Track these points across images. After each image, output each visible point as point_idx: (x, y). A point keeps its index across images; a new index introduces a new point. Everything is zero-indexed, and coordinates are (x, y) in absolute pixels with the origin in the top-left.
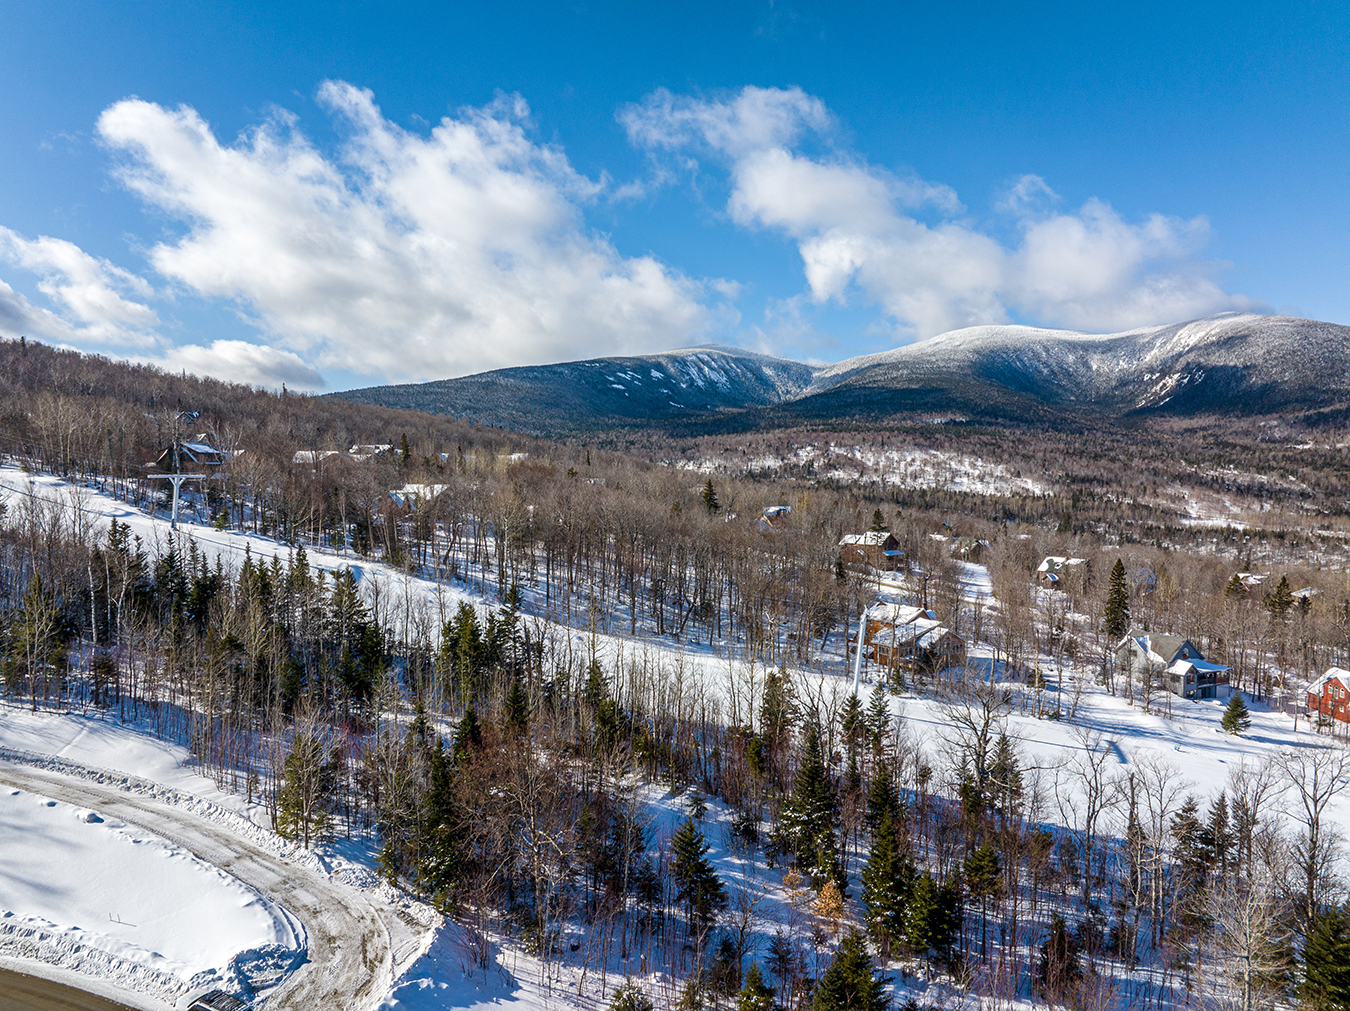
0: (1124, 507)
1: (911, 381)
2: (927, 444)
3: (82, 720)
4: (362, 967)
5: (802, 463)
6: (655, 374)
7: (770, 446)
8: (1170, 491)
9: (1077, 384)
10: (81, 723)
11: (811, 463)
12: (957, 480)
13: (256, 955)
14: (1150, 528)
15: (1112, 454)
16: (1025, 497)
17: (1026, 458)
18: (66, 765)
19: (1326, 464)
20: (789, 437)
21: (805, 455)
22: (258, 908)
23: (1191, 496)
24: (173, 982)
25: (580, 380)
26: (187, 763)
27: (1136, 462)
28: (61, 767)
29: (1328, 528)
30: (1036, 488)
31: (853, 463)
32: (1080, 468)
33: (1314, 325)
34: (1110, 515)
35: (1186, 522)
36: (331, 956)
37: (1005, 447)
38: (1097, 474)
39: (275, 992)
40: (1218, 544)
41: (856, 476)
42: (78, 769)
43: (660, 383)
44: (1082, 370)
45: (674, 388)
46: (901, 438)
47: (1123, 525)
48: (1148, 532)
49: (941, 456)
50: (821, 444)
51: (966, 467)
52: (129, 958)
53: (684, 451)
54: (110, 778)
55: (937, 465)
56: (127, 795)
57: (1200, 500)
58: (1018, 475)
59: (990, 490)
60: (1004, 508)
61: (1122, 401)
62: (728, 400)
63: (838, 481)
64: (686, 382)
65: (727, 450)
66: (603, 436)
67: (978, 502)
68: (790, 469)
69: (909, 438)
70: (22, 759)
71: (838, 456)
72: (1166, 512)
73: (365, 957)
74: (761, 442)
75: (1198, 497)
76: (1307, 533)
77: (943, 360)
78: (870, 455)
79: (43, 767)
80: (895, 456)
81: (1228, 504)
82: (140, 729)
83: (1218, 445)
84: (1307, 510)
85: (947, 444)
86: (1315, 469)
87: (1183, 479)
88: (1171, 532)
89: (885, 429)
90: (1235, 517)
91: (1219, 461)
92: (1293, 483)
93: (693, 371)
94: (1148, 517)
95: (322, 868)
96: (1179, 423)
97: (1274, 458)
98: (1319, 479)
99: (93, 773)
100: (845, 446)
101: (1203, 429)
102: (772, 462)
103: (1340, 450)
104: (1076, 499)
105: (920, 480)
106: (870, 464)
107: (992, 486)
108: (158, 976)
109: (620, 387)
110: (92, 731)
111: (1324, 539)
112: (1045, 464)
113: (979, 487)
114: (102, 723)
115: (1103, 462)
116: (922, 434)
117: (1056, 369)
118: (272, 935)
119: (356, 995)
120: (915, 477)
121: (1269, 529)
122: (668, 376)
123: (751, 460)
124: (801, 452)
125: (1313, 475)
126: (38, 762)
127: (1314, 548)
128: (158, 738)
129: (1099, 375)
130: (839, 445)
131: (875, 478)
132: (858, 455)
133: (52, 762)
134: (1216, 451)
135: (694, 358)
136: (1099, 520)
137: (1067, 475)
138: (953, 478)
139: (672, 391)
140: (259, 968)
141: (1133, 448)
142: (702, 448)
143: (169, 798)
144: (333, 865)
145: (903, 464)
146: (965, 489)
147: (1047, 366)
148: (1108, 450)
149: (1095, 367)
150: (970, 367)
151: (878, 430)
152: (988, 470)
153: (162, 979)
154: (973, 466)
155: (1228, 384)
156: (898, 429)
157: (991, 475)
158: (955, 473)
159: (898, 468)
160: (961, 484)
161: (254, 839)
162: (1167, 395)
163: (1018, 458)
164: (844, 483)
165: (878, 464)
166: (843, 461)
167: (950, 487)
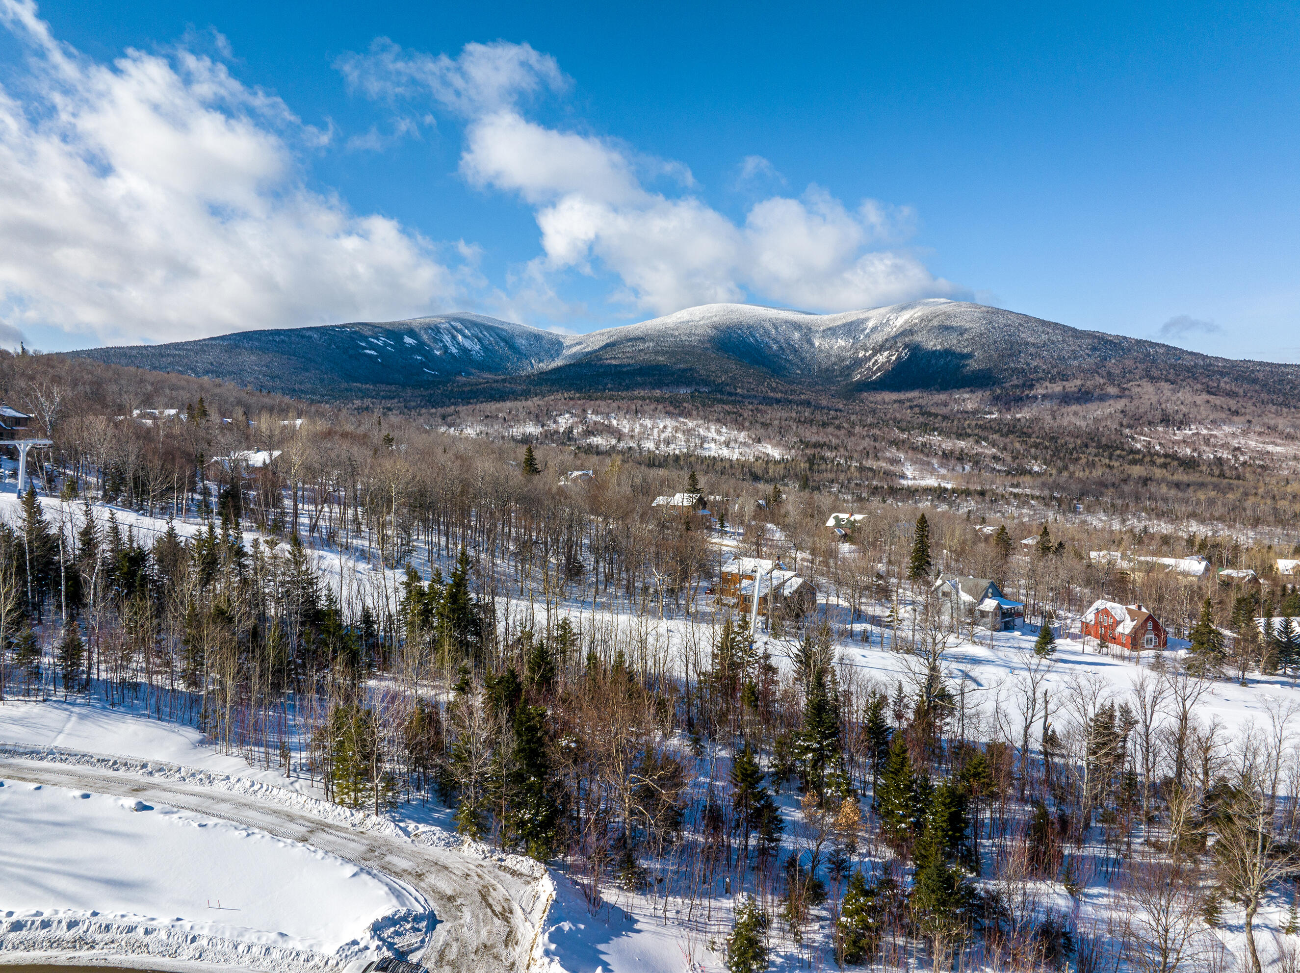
0: (852, 469)
1: (657, 353)
2: (677, 412)
3: (66, 706)
4: (495, 919)
5: (562, 430)
6: (408, 340)
7: (530, 413)
8: (888, 454)
9: (802, 359)
10: (66, 710)
11: (570, 430)
12: (706, 445)
13: (390, 921)
14: (876, 488)
15: (837, 422)
16: (768, 461)
17: (765, 425)
18: (69, 755)
19: (1010, 432)
20: (548, 405)
21: (564, 422)
22: (364, 877)
23: (906, 459)
24: (317, 959)
25: (330, 345)
26: (202, 742)
27: (857, 429)
28: (64, 757)
29: (1017, 486)
30: (775, 453)
31: (609, 430)
32: (812, 435)
33: (997, 312)
34: (842, 477)
35: (904, 482)
36: (459, 914)
37: (746, 415)
38: (826, 440)
39: (425, 954)
40: (932, 500)
41: (614, 442)
42: (84, 758)
43: (413, 349)
44: (806, 346)
45: (428, 354)
46: (652, 407)
47: (853, 485)
48: (875, 491)
49: (691, 424)
50: (579, 412)
51: (713, 434)
52: (256, 941)
53: (444, 417)
54: (126, 764)
55: (688, 432)
56: (151, 780)
57: (914, 462)
58: (759, 441)
59: (735, 456)
60: (750, 471)
61: (840, 376)
62: (482, 366)
63: (597, 446)
64: (440, 349)
65: (487, 417)
66: (358, 402)
67: (727, 466)
68: (550, 436)
69: (660, 407)
70: (13, 752)
71: (595, 423)
72: (887, 473)
73: (493, 911)
74: (521, 410)
75: (912, 460)
76: (1000, 490)
77: (685, 334)
78: (625, 422)
79: (42, 759)
80: (648, 423)
81: (936, 466)
82: (133, 711)
83: (923, 414)
84: (999, 471)
85: (694, 413)
86: (1002, 436)
87: (896, 443)
88: (893, 491)
89: (637, 398)
90: (943, 477)
91: (925, 428)
92: (986, 450)
93: (447, 339)
94: (873, 478)
95: (400, 833)
96: (889, 396)
97: (969, 426)
98: (1005, 445)
99: (103, 760)
100: (602, 413)
101: (910, 400)
102: (532, 429)
103: (1019, 420)
104: (811, 461)
105: (672, 446)
106: (626, 431)
107: (737, 451)
108: (298, 954)
109: (373, 352)
110: (82, 717)
111: (1016, 496)
112: (782, 432)
113: (725, 452)
114: (89, 708)
115: (830, 429)
116: (671, 403)
117: (784, 345)
118: (394, 901)
119: (506, 946)
120: (668, 443)
121: (972, 487)
122: (421, 343)
123: (511, 427)
124: (560, 419)
125: (1002, 442)
126: (33, 753)
127: (1008, 503)
128: (159, 719)
129: (821, 351)
130: (596, 412)
131: (632, 444)
132: (614, 422)
133: (51, 753)
134: (921, 419)
135: (447, 325)
136: (832, 481)
137: (801, 441)
138: (702, 444)
139: (426, 358)
140: (398, 934)
141: (853, 417)
142: (462, 415)
143: (201, 780)
144: (410, 829)
145: (656, 431)
146: (713, 453)
147: (776, 342)
148: (833, 418)
149: (817, 344)
150: (709, 341)
151: (632, 399)
152: (732, 437)
153: (303, 957)
154: (719, 433)
155: (929, 361)
156: (649, 398)
157: (736, 441)
158: (704, 440)
159: (652, 435)
160: (709, 449)
161: (315, 812)
162: (879, 369)
163: (758, 426)
164: (603, 449)
165: (633, 430)
166: (600, 428)
167: (699, 451)
